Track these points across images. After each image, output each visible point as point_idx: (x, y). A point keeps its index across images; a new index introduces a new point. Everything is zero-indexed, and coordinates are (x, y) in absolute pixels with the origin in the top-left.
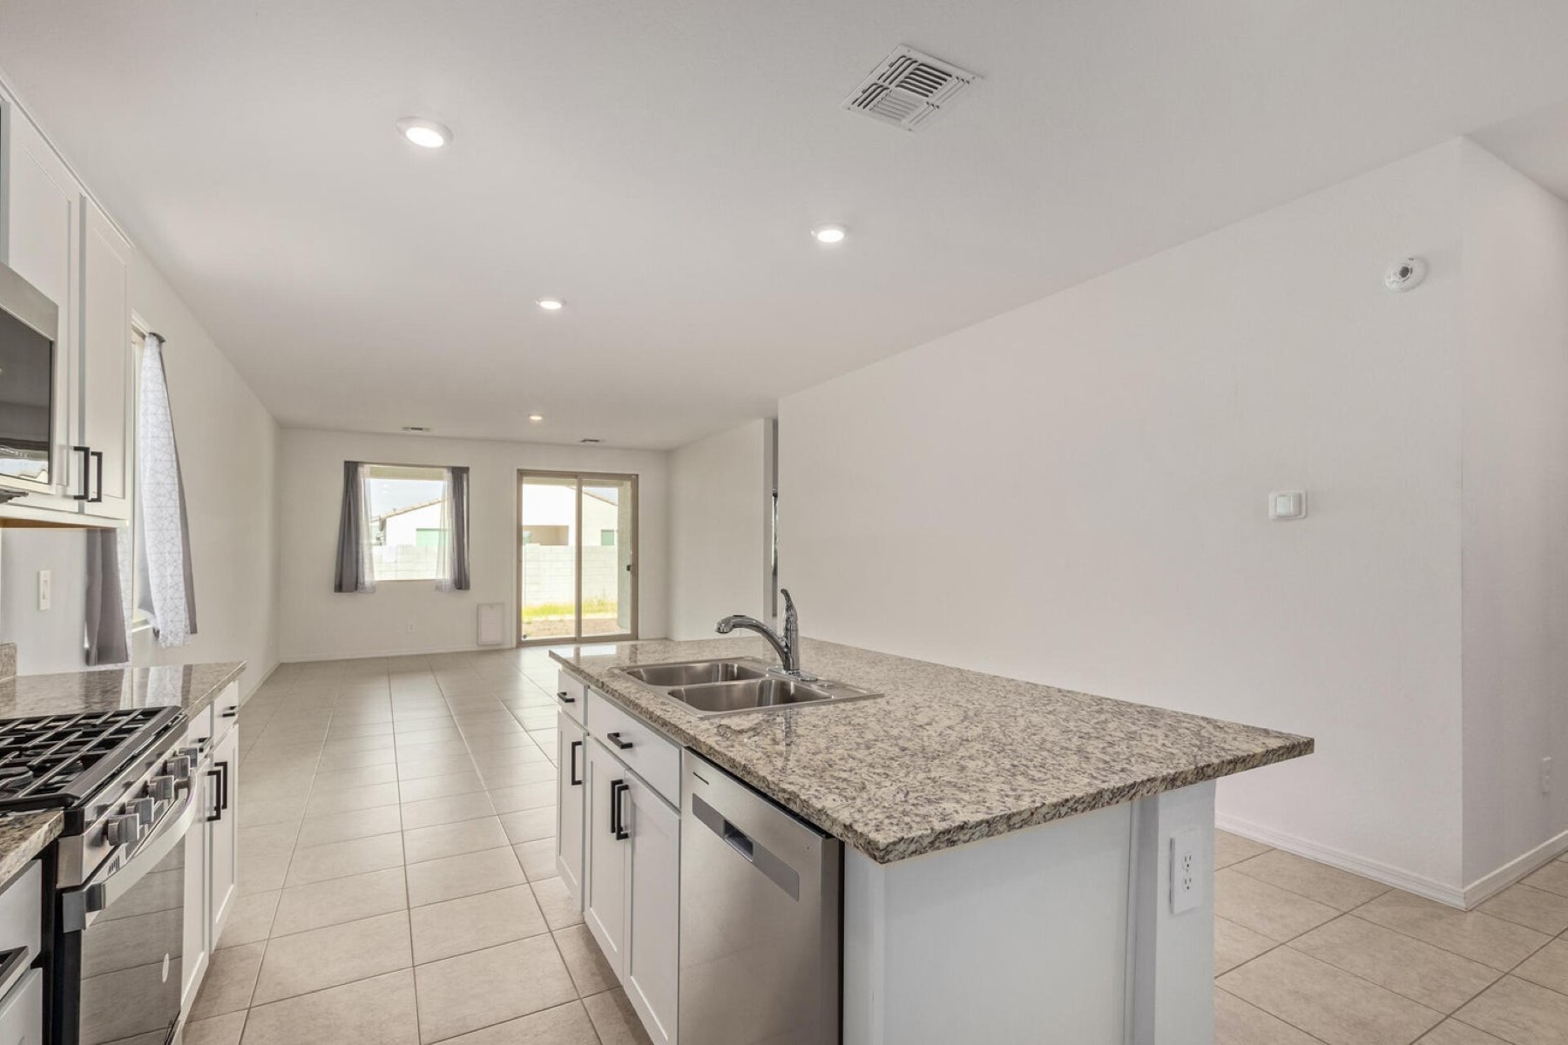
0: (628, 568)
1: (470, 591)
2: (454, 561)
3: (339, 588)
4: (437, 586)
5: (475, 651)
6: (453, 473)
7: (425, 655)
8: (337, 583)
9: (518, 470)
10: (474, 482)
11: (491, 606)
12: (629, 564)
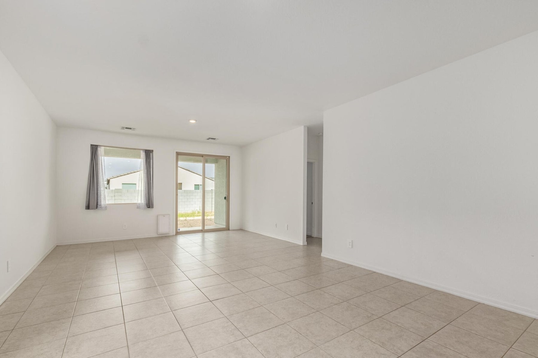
0: (225, 198)
1: (154, 209)
2: (146, 194)
3: (88, 207)
4: (138, 207)
5: (157, 237)
6: (145, 152)
7: (132, 240)
8: (87, 205)
9: (176, 152)
10: (156, 156)
11: (164, 216)
12: (225, 196)
